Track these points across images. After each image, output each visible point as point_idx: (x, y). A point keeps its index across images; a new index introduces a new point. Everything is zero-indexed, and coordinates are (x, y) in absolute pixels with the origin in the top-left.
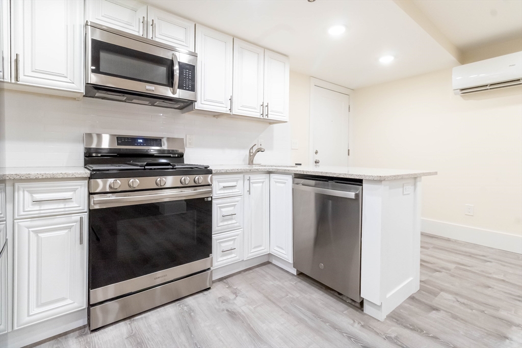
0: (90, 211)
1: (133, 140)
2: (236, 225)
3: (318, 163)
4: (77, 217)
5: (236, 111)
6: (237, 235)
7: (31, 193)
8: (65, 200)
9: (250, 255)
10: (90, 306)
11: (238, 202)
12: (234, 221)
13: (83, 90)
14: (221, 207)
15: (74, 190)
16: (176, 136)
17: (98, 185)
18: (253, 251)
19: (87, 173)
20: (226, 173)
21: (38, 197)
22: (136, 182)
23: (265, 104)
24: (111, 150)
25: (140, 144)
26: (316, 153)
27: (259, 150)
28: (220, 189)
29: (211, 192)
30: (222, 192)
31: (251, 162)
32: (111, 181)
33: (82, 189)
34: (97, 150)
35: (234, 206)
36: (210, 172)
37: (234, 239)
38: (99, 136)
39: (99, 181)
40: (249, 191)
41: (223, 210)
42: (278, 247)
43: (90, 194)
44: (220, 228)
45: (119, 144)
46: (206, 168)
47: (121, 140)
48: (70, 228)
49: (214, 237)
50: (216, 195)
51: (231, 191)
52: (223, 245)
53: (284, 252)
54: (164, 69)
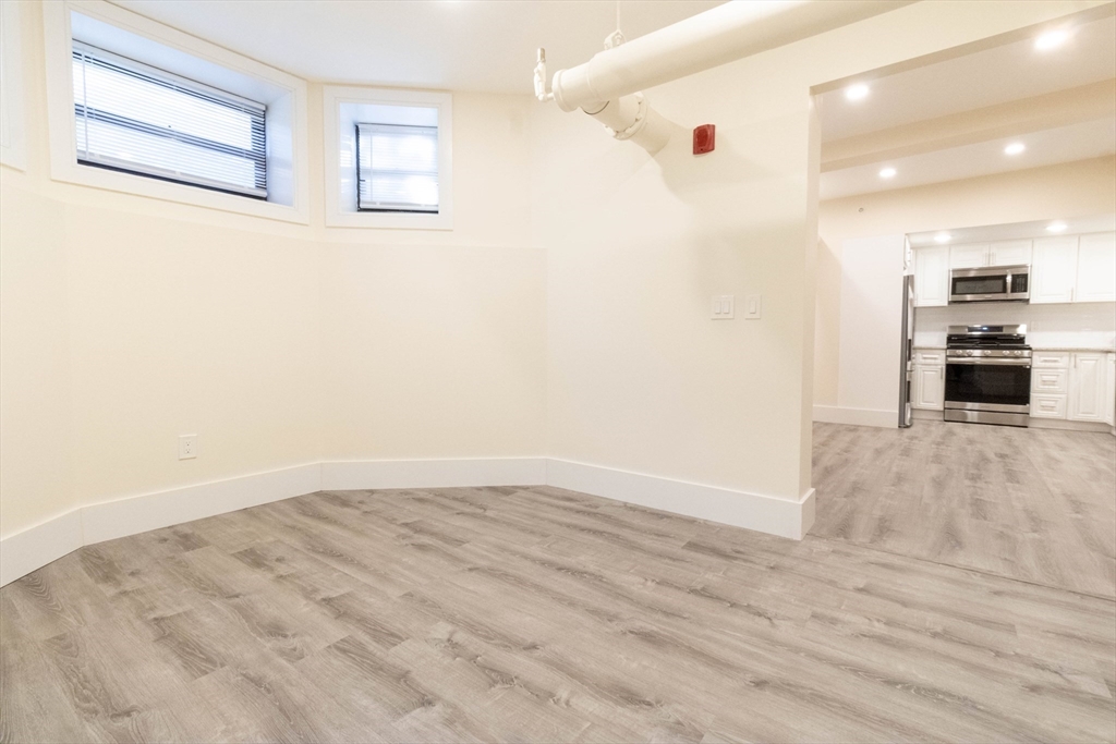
0: (947, 364)
2: (1058, 390)
4: (940, 367)
6: (1060, 398)
7: (921, 354)
8: (935, 358)
10: (944, 409)
11: (1061, 373)
12: (1056, 387)
13: (946, 305)
14: (1041, 375)
15: (940, 354)
18: (1080, 415)
19: (947, 347)
21: (924, 356)
28: (1041, 362)
29: (1030, 362)
30: (1043, 364)
35: (1057, 375)
36: (1030, 349)
37: (1056, 401)
39: (952, 350)
40: (1075, 366)
41: (1044, 377)
43: (947, 356)
48: (936, 371)
49: (1033, 394)
51: (1053, 364)
52: (1043, 402)
54: (1000, 282)
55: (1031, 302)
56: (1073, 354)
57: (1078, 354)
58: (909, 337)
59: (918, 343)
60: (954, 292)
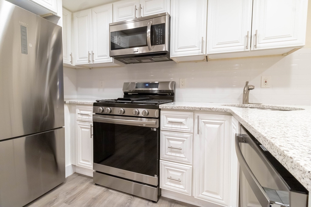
2: (184, 159)
9: (200, 195)
11: (187, 138)
12: (182, 156)
15: (91, 111)
18: (204, 193)
23: (253, 33)
25: (146, 87)
30: (170, 126)
31: (245, 101)
37: (182, 172)
41: (171, 142)
44: (168, 156)
45: (136, 87)
50: (164, 128)
51: (179, 127)
60: (113, 48)
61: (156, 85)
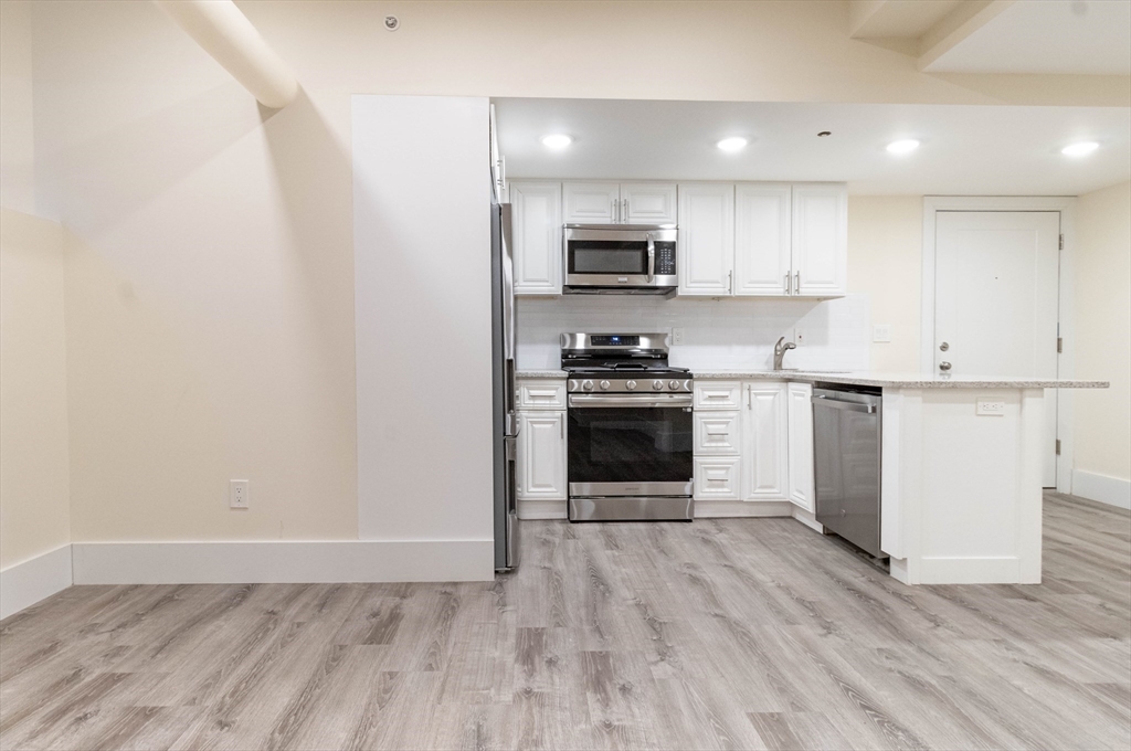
0: (569, 409)
1: (607, 339)
2: (729, 449)
3: (947, 368)
4: (558, 414)
5: (740, 291)
6: (732, 464)
7: (529, 389)
8: (550, 397)
9: (753, 495)
10: (569, 497)
11: (732, 418)
12: (726, 444)
13: (560, 292)
14: (706, 423)
15: (556, 389)
16: (659, 331)
17: (573, 385)
18: (758, 491)
19: (565, 374)
20: (713, 378)
21: (534, 392)
22: (606, 384)
23: (794, 273)
24: (587, 351)
25: (615, 343)
26: (944, 347)
27: (787, 347)
28: (705, 400)
29: (690, 401)
30: (708, 403)
31: (778, 365)
32: (585, 381)
33: (562, 387)
34: (571, 351)
35: (727, 423)
36: (690, 376)
37: (727, 469)
38: (573, 337)
39: (574, 381)
40: (749, 405)
41: (710, 426)
42: (797, 490)
43: (568, 393)
44: (704, 449)
45: (593, 344)
46: (685, 371)
47: (595, 339)
48: (553, 423)
49: (697, 460)
50: (698, 406)
51: (721, 403)
52: (710, 472)
53: (803, 497)
54: (638, 254)
55: (680, 292)
56: (746, 385)
57: (754, 385)
58: (509, 355)
59: (522, 367)
60: (572, 270)
61: (633, 339)
